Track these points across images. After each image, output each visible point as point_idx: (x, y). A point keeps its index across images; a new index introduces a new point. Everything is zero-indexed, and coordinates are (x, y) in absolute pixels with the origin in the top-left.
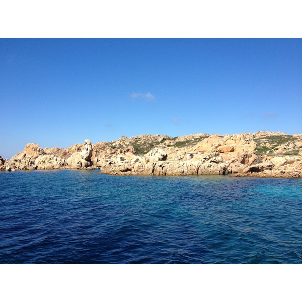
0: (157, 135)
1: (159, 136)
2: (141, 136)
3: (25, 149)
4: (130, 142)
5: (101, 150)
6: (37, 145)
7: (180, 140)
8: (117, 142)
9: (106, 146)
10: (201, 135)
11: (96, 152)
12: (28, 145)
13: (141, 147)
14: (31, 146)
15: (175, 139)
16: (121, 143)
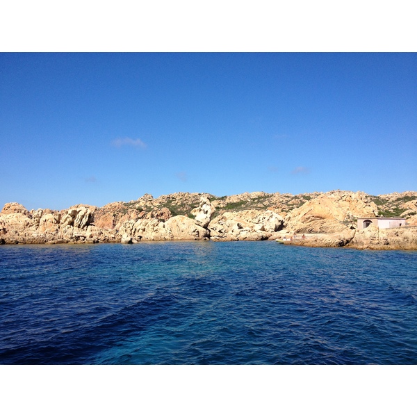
0: (197, 194)
1: (199, 194)
2: (174, 194)
3: (3, 211)
4: (160, 203)
5: (120, 214)
6: (21, 205)
7: (231, 201)
8: (141, 203)
9: (126, 208)
10: (259, 193)
11: (114, 215)
12: (7, 205)
13: (179, 210)
14: (12, 207)
15: (223, 198)
16: (148, 204)
